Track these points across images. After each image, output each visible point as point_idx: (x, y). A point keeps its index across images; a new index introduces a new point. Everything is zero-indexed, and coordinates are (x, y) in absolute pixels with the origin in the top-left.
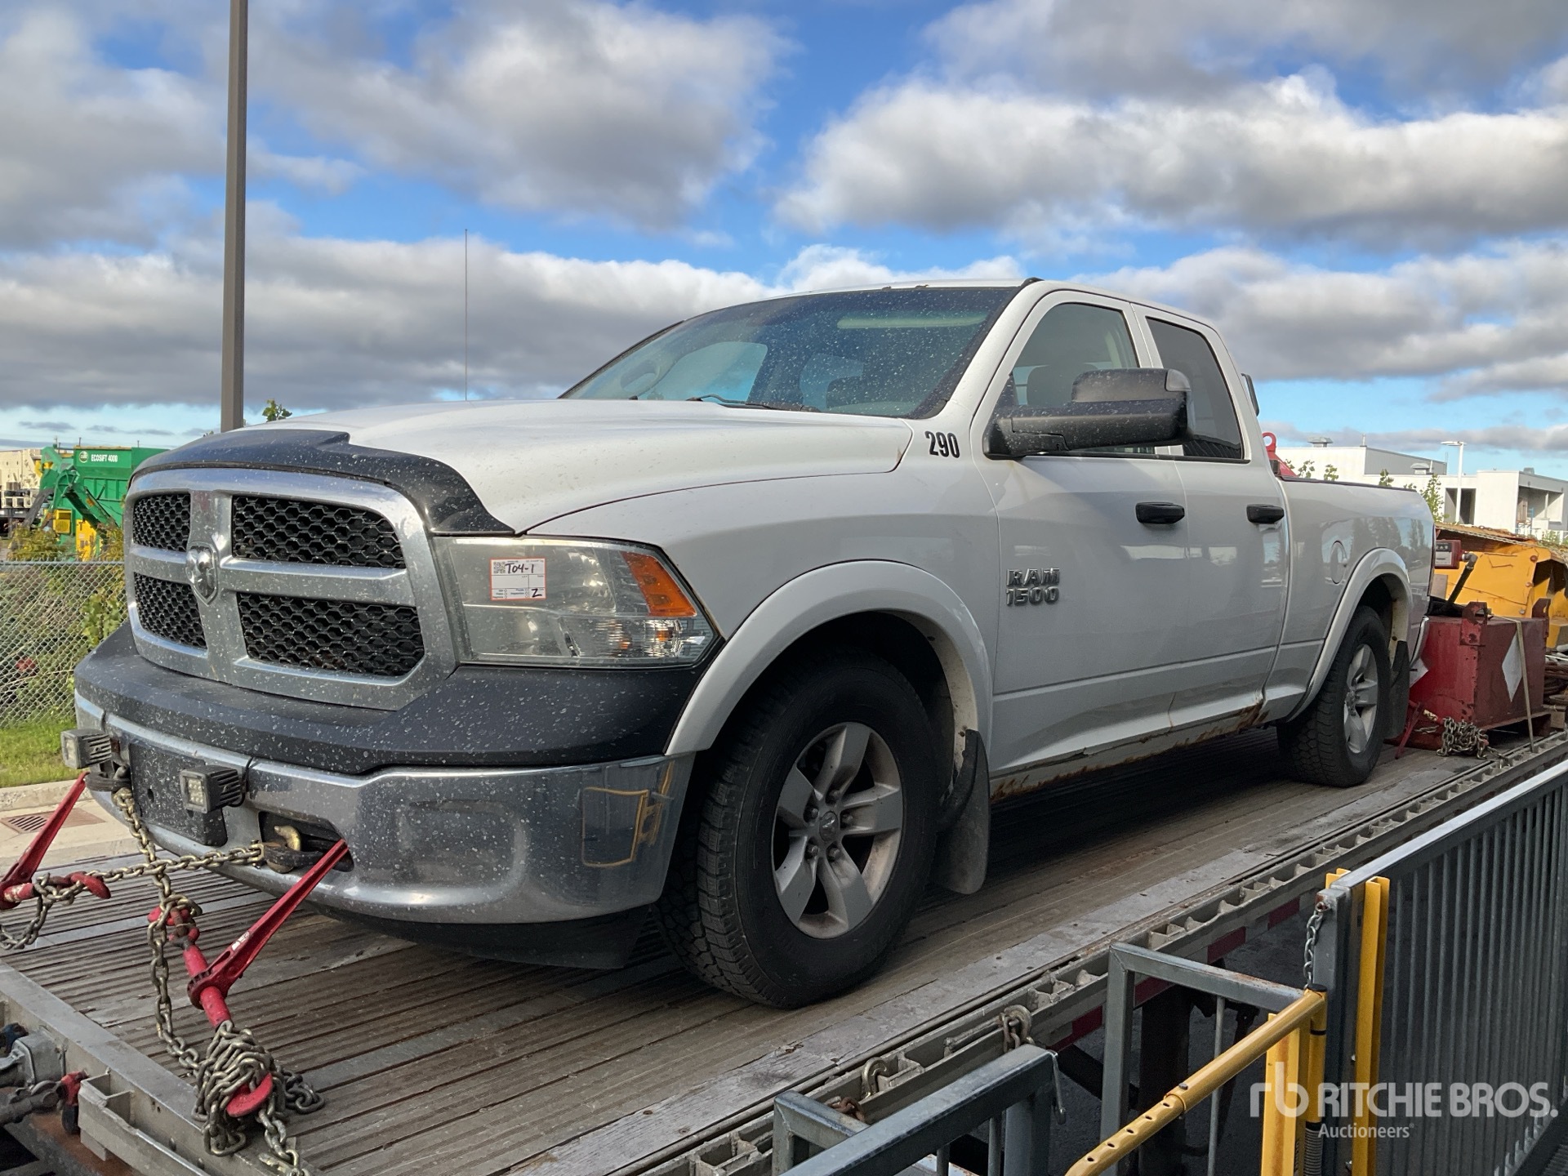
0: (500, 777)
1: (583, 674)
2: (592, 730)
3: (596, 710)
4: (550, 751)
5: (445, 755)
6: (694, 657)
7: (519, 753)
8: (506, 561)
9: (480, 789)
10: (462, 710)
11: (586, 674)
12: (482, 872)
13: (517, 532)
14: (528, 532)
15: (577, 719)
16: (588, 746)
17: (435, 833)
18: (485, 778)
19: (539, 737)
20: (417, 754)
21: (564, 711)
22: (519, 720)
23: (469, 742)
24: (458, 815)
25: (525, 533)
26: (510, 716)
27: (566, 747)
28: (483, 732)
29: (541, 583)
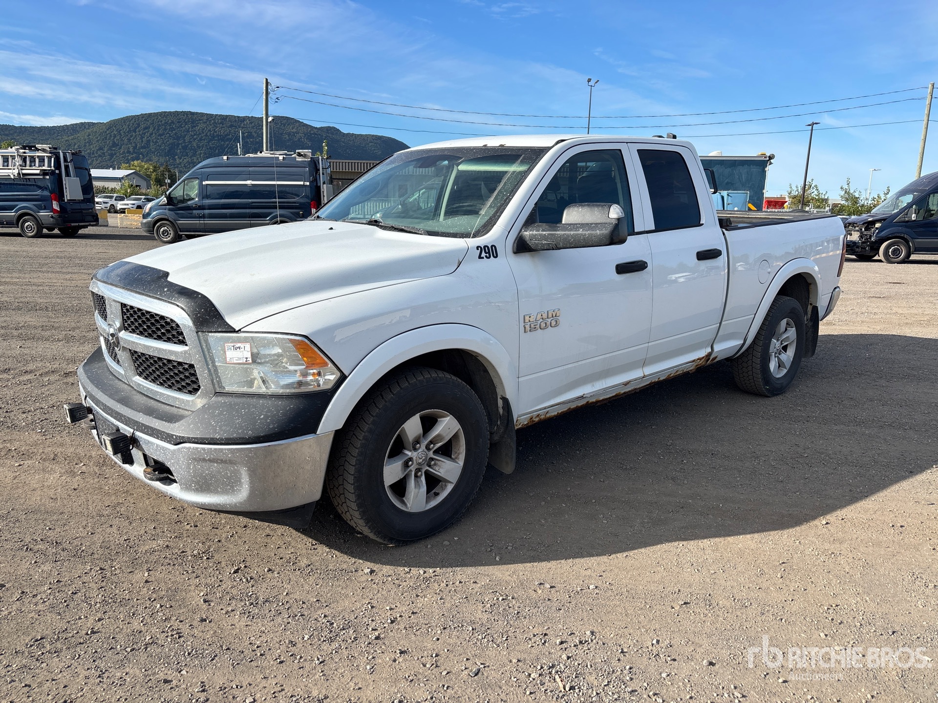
0: (232, 449)
1: (272, 398)
2: (276, 426)
3: (278, 416)
4: (255, 437)
5: (207, 439)
6: (329, 386)
7: (240, 438)
8: (232, 345)
9: (224, 454)
10: (216, 416)
11: (274, 398)
12: (230, 489)
13: (237, 329)
14: (242, 330)
15: (268, 421)
16: (273, 434)
17: (207, 472)
18: (225, 449)
19: (249, 430)
20: (195, 438)
21: (262, 416)
22: (241, 421)
23: (217, 433)
24: (216, 465)
25: (240, 330)
26: (237, 419)
27: (262, 435)
28: (224, 428)
29: (249, 355)
